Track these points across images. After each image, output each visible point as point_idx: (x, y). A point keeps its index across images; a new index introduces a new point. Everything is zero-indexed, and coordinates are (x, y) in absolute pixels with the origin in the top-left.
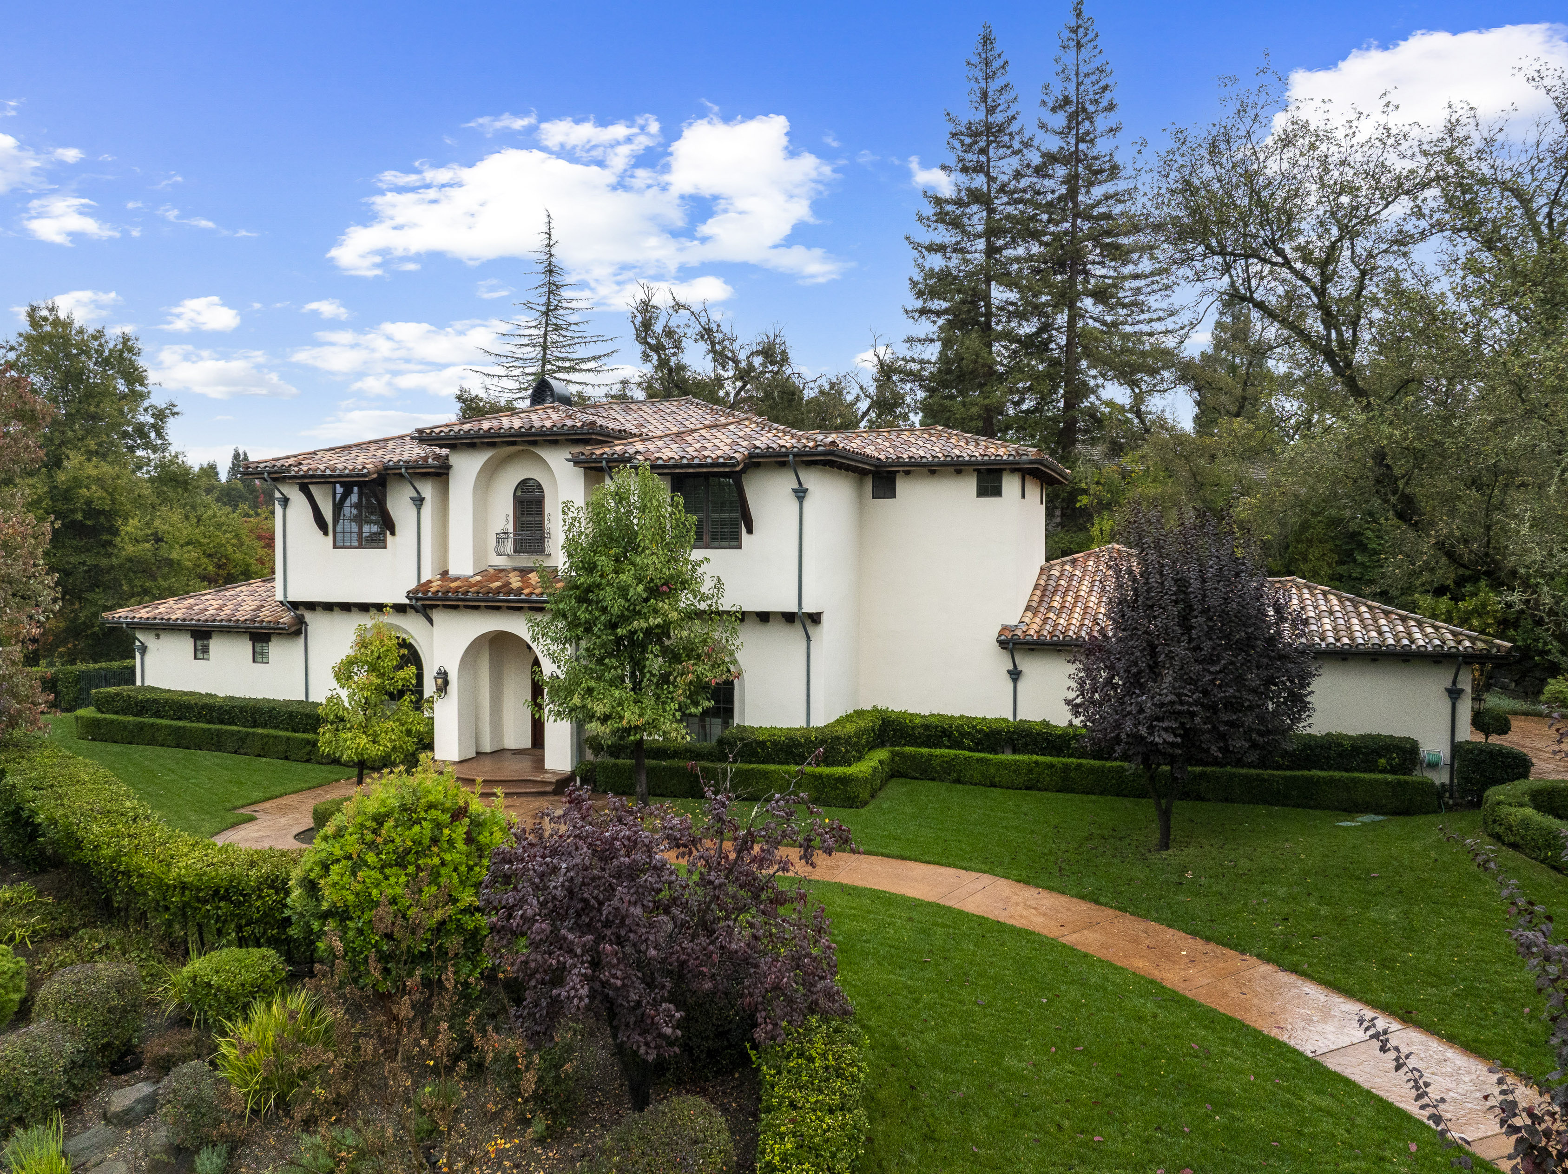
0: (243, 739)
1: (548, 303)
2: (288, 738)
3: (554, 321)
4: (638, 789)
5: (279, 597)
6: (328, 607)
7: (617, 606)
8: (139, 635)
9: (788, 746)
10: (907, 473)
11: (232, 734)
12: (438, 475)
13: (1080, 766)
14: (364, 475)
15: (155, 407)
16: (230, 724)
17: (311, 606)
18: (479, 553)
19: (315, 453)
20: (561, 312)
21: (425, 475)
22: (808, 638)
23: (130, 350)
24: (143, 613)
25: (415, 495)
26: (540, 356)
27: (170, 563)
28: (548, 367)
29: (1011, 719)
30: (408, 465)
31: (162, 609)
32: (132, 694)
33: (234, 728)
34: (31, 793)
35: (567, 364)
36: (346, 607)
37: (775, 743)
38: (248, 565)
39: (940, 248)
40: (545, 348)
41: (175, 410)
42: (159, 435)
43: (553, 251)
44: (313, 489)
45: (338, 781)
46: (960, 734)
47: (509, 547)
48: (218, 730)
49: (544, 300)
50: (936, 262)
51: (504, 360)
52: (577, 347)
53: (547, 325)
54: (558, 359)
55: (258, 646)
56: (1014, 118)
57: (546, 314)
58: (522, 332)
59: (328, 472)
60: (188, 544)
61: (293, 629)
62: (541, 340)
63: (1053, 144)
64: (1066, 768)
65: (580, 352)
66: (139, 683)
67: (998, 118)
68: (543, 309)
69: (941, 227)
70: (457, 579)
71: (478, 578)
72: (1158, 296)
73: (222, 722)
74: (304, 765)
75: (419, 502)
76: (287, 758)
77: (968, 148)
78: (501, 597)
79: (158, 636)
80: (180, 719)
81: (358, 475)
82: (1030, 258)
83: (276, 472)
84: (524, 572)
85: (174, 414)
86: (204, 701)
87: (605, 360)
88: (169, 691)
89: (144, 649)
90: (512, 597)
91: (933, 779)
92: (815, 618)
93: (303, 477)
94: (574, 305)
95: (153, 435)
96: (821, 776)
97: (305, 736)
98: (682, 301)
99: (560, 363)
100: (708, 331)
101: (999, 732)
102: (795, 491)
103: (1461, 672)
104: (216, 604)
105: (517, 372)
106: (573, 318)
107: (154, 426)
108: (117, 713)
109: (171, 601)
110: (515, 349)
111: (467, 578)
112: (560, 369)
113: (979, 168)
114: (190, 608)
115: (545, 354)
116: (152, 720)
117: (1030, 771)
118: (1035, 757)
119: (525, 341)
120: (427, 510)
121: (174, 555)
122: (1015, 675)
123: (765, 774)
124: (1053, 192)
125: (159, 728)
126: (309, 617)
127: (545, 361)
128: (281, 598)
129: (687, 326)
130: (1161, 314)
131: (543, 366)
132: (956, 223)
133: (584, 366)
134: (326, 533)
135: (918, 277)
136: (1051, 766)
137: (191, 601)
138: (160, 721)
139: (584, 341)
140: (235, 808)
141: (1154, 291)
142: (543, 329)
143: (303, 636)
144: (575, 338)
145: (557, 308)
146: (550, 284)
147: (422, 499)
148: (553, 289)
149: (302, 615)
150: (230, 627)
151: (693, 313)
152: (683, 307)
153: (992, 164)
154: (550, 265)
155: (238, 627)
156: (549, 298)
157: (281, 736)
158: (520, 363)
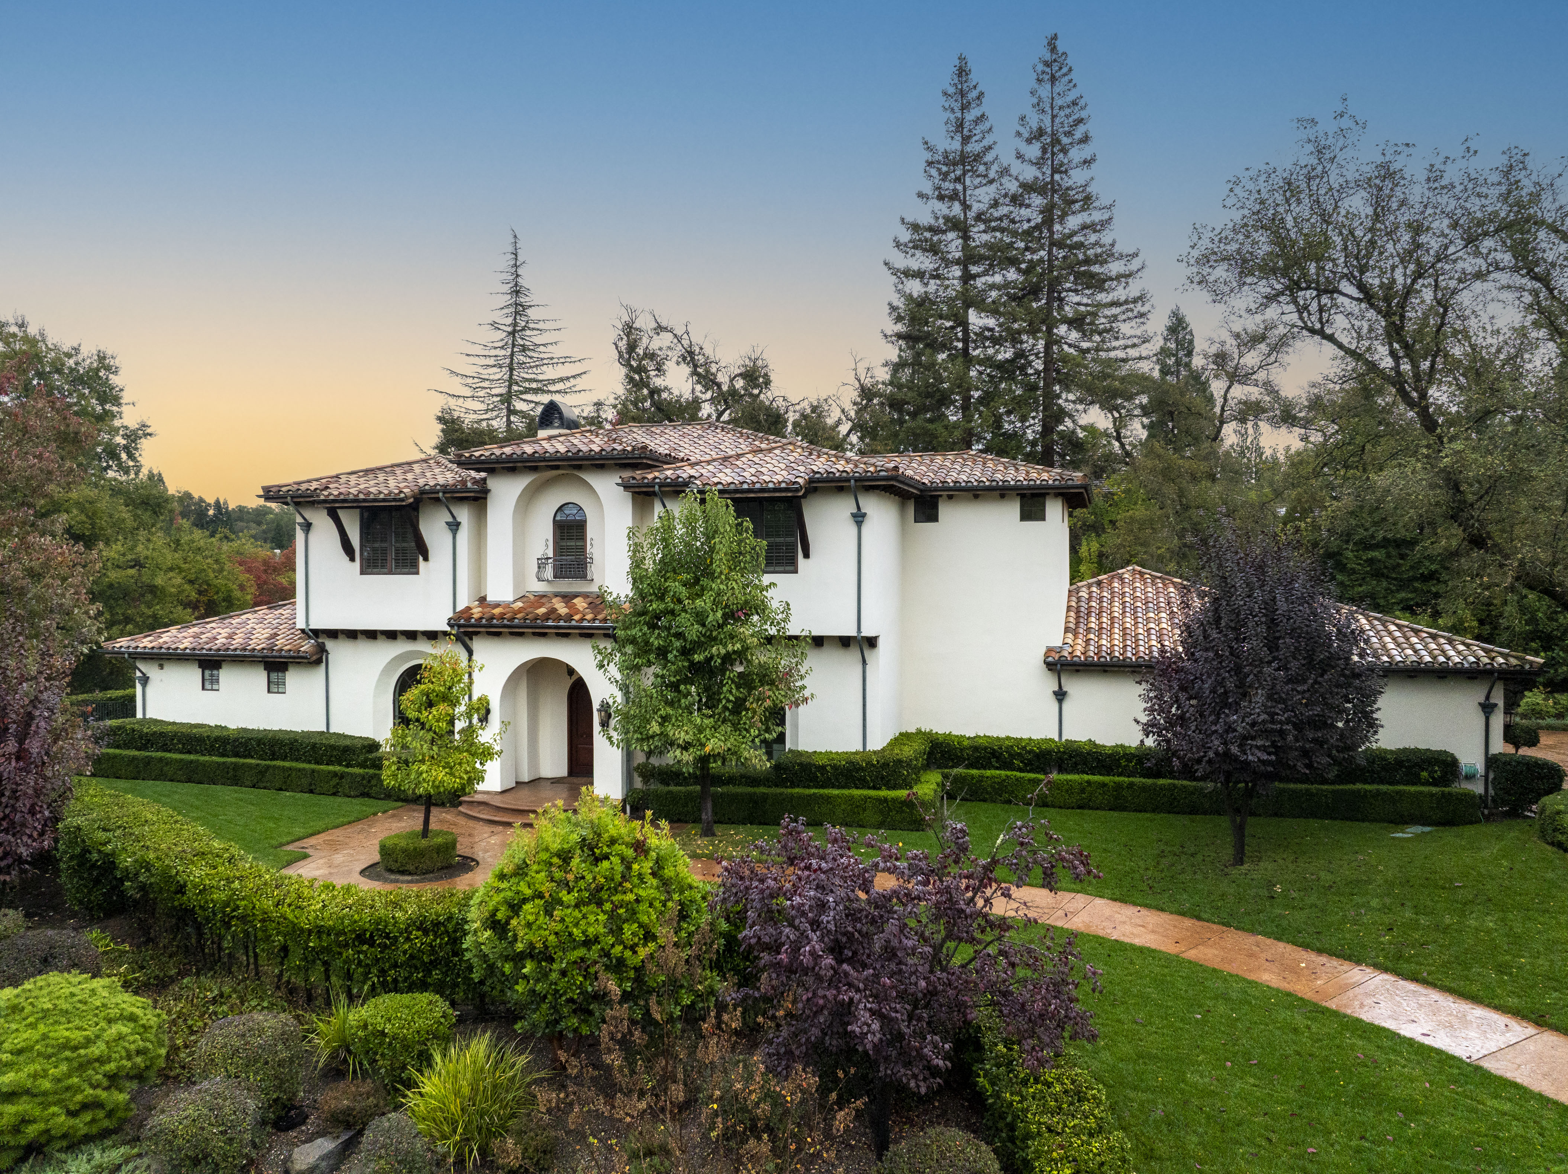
0: (262, 772)
1: (515, 324)
2: (313, 771)
3: (521, 342)
4: (704, 817)
5: (301, 624)
6: (352, 635)
7: (693, 631)
8: (140, 665)
9: (849, 771)
10: (950, 497)
11: (250, 766)
12: (475, 499)
13: (1131, 784)
14: (402, 500)
15: (126, 428)
16: (245, 757)
17: (333, 634)
18: (519, 577)
19: (337, 476)
20: (528, 333)
21: (462, 500)
22: (864, 662)
23: (108, 368)
24: (146, 642)
25: (451, 520)
26: (506, 377)
27: (153, 589)
28: (515, 388)
29: (1057, 739)
30: (445, 489)
31: (165, 638)
32: (136, 727)
33: (253, 761)
34: (101, 836)
35: (534, 385)
36: (372, 635)
37: (835, 767)
38: (231, 591)
39: (919, 275)
40: (511, 370)
41: (149, 431)
42: (131, 456)
43: (520, 272)
44: (341, 514)
45: (375, 814)
46: (1010, 755)
47: (549, 573)
48: (235, 764)
49: (510, 320)
50: (915, 287)
51: (470, 381)
52: (544, 368)
53: (514, 345)
54: (527, 380)
55: (274, 676)
56: (990, 148)
57: (513, 333)
58: (487, 353)
59: (361, 496)
60: (171, 569)
61: (314, 658)
62: (508, 361)
63: (1029, 173)
64: (1119, 786)
65: (550, 373)
66: (139, 715)
67: (973, 147)
68: (510, 329)
69: (918, 253)
70: (497, 605)
71: (520, 604)
72: (1133, 323)
73: (237, 755)
74: (332, 798)
75: (454, 526)
76: (311, 792)
77: (945, 176)
78: (550, 623)
79: (161, 667)
80: (189, 752)
81: (395, 500)
82: (1007, 285)
83: (301, 496)
84: (567, 598)
85: (147, 435)
86: (217, 733)
87: (573, 382)
88: (174, 723)
89: (145, 680)
90: (562, 623)
91: (985, 800)
92: (872, 642)
93: (334, 501)
94: (541, 326)
95: (124, 456)
96: (886, 800)
97: (331, 768)
98: (664, 324)
99: (527, 385)
100: (691, 353)
101: (1049, 752)
102: (854, 516)
103: (1496, 686)
104: (225, 632)
105: (482, 393)
106: (538, 340)
107: (126, 448)
108: (118, 747)
109: (173, 630)
110: (480, 370)
111: (508, 605)
112: (527, 391)
113: (954, 196)
114: (196, 636)
115: (511, 375)
116: (160, 754)
117: (1083, 791)
118: (1086, 777)
119: (491, 361)
120: (463, 535)
121: (159, 581)
122: (1060, 696)
123: (828, 799)
124: (1029, 221)
125: (169, 762)
126: (330, 645)
127: (511, 382)
128: (303, 626)
129: (669, 348)
130: (1135, 340)
131: (510, 387)
132: (934, 249)
133: (552, 388)
134: (352, 559)
135: (899, 303)
136: (1104, 785)
137: (196, 629)
138: (168, 755)
139: (552, 361)
140: (282, 845)
141: (1129, 319)
142: (509, 350)
143: (324, 665)
144: (542, 359)
145: (523, 329)
146: (516, 304)
147: (458, 524)
148: (519, 309)
149: (323, 643)
150: (245, 656)
151: (675, 335)
152: (665, 329)
153: (968, 192)
154: (516, 285)
155: (254, 656)
156: (515, 319)
157: (304, 769)
158: (486, 384)
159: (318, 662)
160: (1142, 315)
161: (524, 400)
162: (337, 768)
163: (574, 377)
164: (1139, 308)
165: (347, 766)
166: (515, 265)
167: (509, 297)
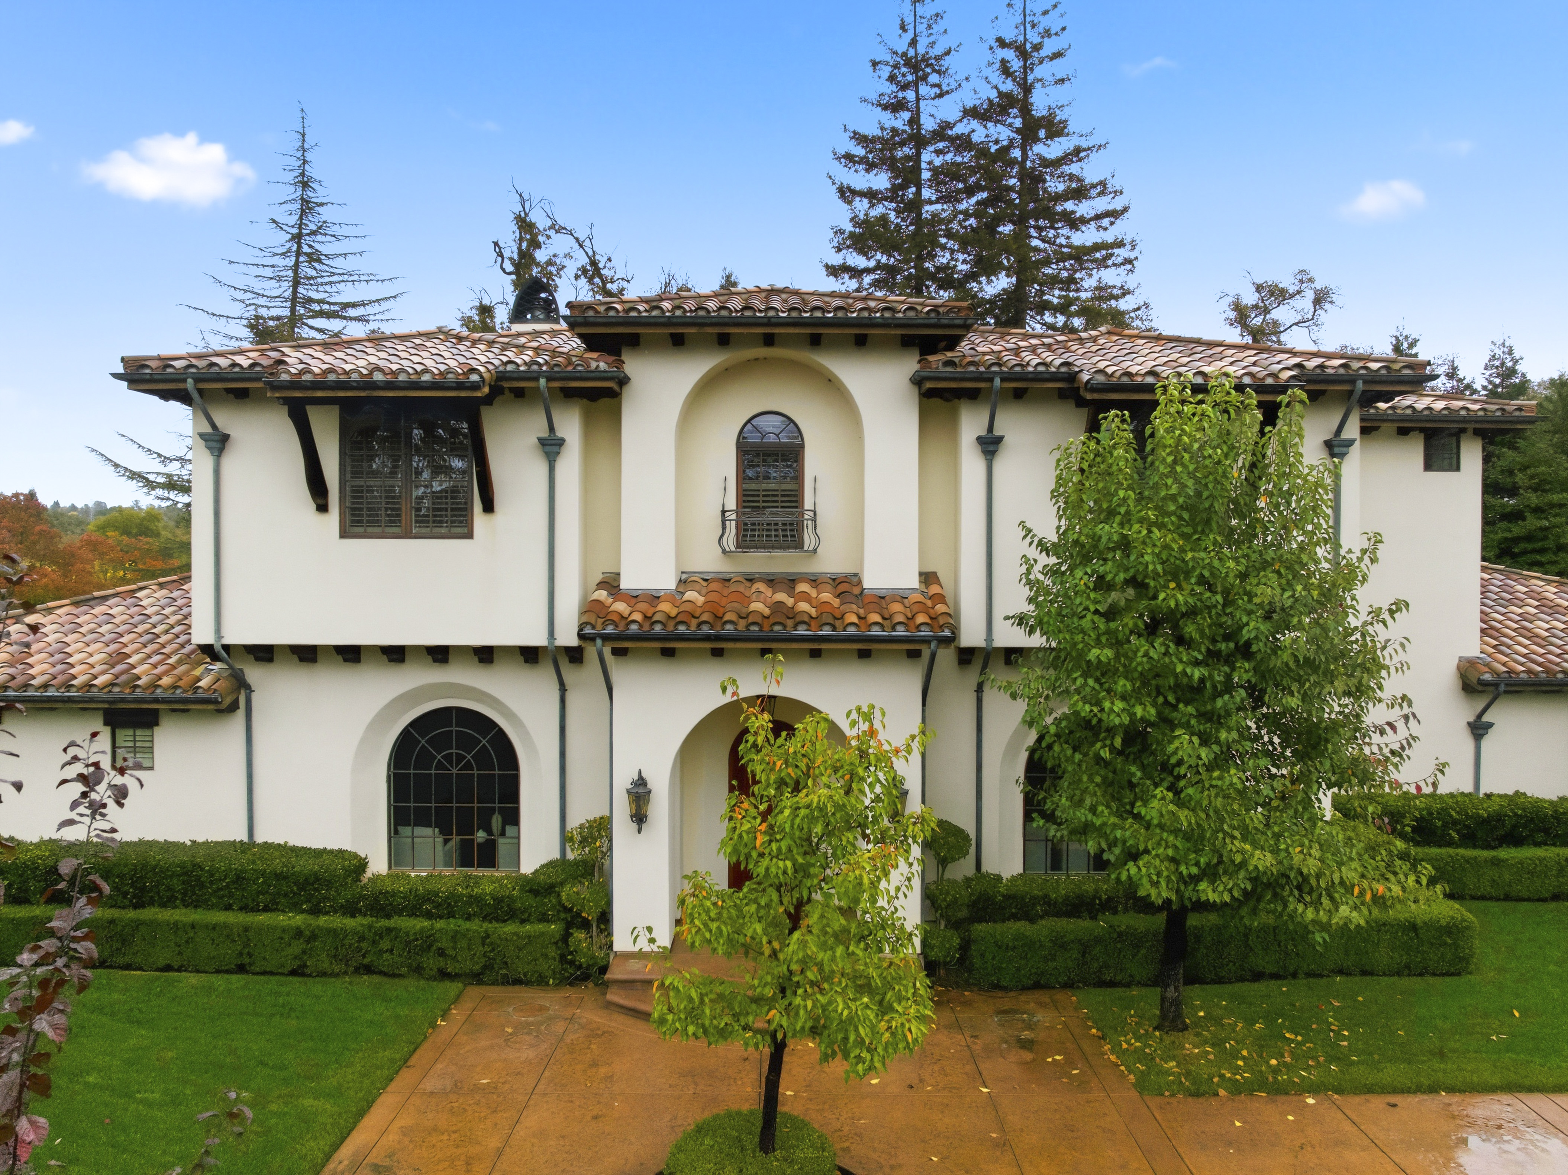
1: (301, 226)
3: (306, 249)
5: (202, 635)
6: (310, 654)
12: (602, 395)
17: (265, 654)
20: (319, 238)
25: (548, 433)
26: (288, 293)
29: (1471, 792)
30: (550, 372)
35: (322, 308)
36: (350, 654)
39: (868, 194)
40: (296, 283)
43: (309, 156)
47: (731, 537)
49: (293, 219)
50: (863, 209)
51: (240, 295)
52: (341, 286)
53: (298, 253)
54: (315, 300)
55: (125, 736)
56: (946, 52)
57: (297, 238)
61: (228, 701)
62: (291, 273)
65: (348, 293)
68: (295, 231)
71: (690, 595)
75: (553, 447)
87: (385, 305)
93: (302, 386)
94: (335, 230)
97: (281, 919)
98: (561, 222)
100: (594, 263)
106: (331, 249)
110: (254, 283)
112: (321, 314)
115: (295, 292)
119: (268, 272)
120: (568, 466)
122: (1479, 729)
126: (254, 674)
127: (295, 302)
128: (209, 640)
129: (568, 256)
131: (293, 309)
133: (352, 312)
134: (323, 508)
139: (350, 278)
141: (1114, 265)
142: (294, 259)
143: (241, 713)
144: (334, 274)
145: (313, 233)
146: (302, 199)
147: (561, 442)
148: (307, 207)
149: (241, 670)
150: (70, 700)
151: (577, 239)
152: (560, 230)
153: (922, 103)
154: (303, 174)
155: (91, 700)
156: (301, 218)
157: (226, 925)
158: (262, 301)
159: (233, 707)
160: (1129, 261)
161: (311, 328)
162: (298, 920)
163: (378, 301)
164: (1122, 253)
165: (316, 911)
166: (303, 147)
167: (292, 189)
